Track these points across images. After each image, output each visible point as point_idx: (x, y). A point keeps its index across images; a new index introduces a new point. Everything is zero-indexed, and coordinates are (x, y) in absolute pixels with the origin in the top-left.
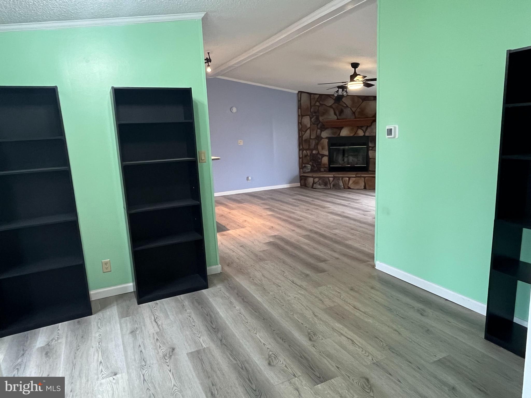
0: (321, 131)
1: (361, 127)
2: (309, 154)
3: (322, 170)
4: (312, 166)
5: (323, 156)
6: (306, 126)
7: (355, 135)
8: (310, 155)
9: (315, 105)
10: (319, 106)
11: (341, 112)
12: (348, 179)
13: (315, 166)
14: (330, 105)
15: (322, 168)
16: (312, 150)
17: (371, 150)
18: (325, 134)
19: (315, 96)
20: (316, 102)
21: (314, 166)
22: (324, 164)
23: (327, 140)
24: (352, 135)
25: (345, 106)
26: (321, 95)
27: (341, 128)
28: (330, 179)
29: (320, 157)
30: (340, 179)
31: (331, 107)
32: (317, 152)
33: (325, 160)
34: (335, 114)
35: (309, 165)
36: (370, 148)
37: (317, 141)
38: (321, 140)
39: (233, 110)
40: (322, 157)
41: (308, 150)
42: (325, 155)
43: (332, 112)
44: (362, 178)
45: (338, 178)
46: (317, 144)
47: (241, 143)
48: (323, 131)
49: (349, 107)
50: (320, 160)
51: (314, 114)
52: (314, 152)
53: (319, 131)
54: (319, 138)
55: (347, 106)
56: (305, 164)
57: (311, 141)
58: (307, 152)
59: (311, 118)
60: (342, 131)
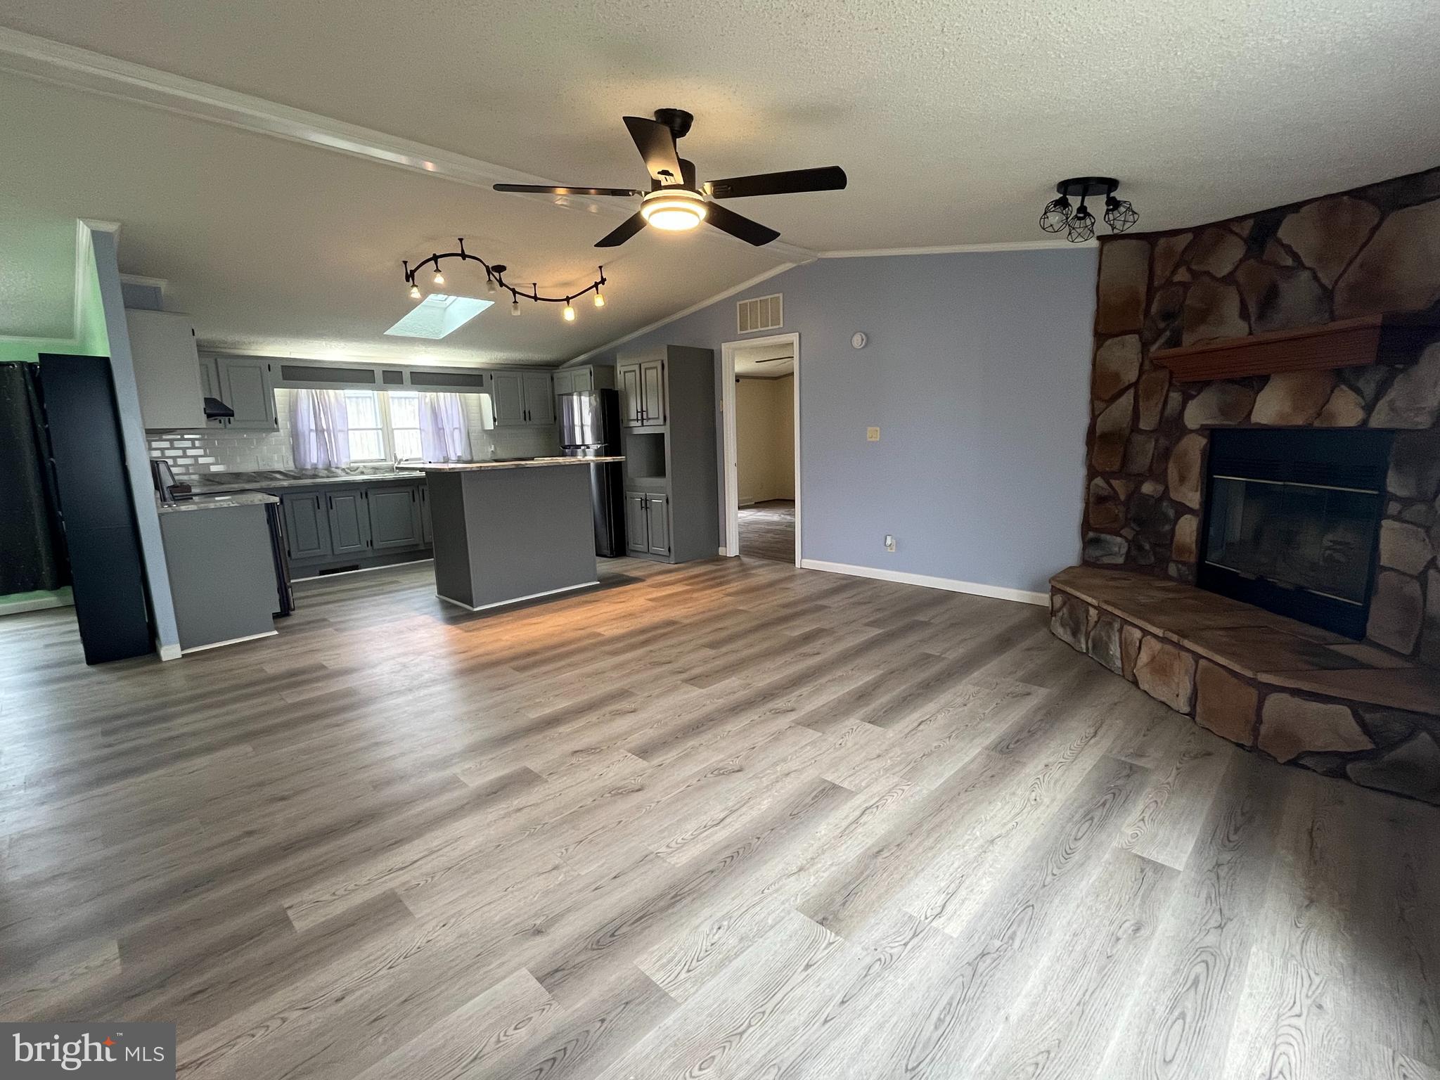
0: (1187, 398)
1: (1340, 376)
2: (1122, 497)
3: (1172, 570)
4: (1134, 544)
5: (1182, 509)
6: (1116, 376)
7: (1317, 424)
8: (1130, 497)
9: (1169, 282)
10: (1185, 286)
11: (1270, 298)
12: (1137, 634)
13: (1147, 547)
14: (1225, 270)
15: (1174, 561)
16: (1140, 478)
18: (1197, 414)
19: (1174, 240)
20: (1174, 272)
21: (1140, 548)
22: (1182, 549)
23: (1203, 441)
24: (1299, 421)
25: (1289, 262)
26: (1198, 231)
27: (1258, 382)
28: (1093, 612)
29: (1171, 513)
30: (1117, 626)
31: (1229, 279)
32: (1161, 488)
33: (1187, 529)
34: (1244, 314)
35: (1119, 540)
37: (1163, 442)
38: (1179, 439)
40: (1179, 515)
41: (1115, 479)
42: (1190, 511)
43: (1231, 307)
44: (1183, 654)
45: (1108, 619)
46: (1164, 455)
47: (873, 434)
48: (1193, 397)
49: (1307, 264)
50: (1167, 527)
51: (1162, 325)
52: (1147, 488)
53: (1175, 397)
54: (1173, 427)
55: (1300, 264)
56: (1096, 530)
57: (1138, 438)
58: (1111, 486)
59: (1145, 346)
60: (1261, 398)
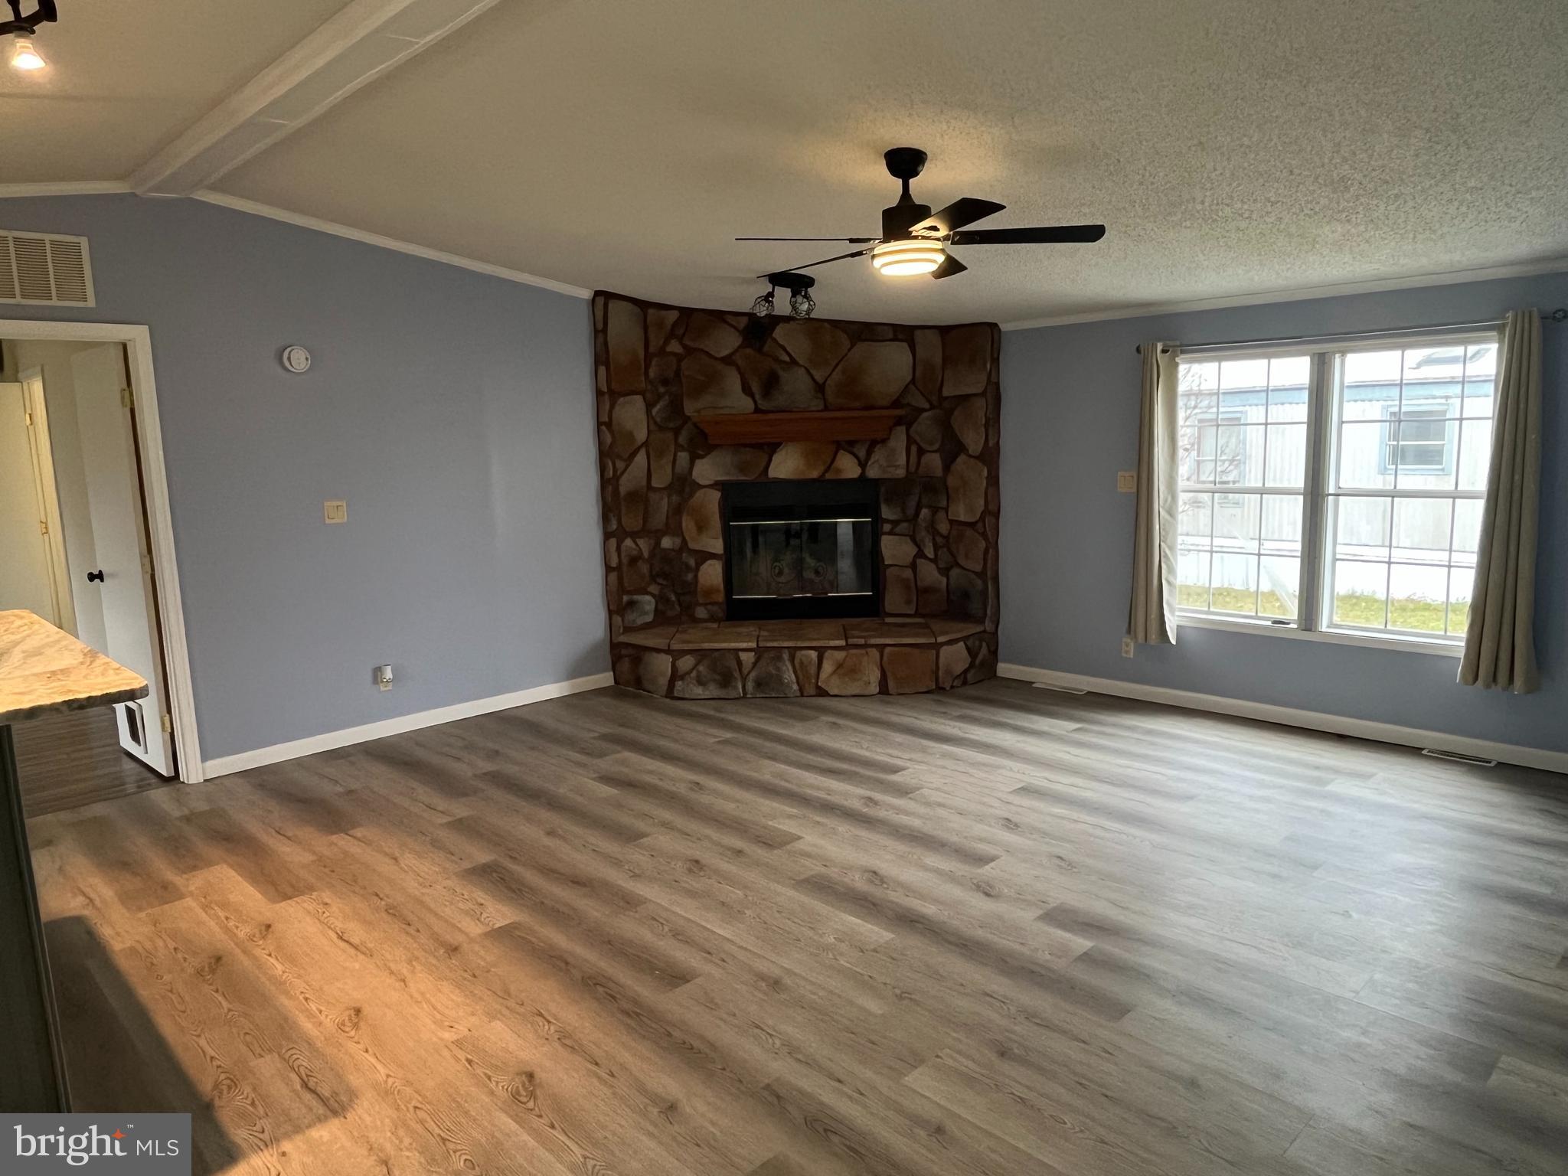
0: (694, 458)
1: (849, 446)
2: (646, 555)
3: (701, 613)
4: (661, 599)
5: (705, 556)
6: (630, 436)
7: (828, 476)
8: (652, 554)
9: (662, 352)
10: (680, 358)
11: (771, 383)
12: (814, 654)
13: (673, 598)
14: (725, 353)
15: (701, 605)
16: (658, 535)
17: (891, 533)
18: (708, 470)
19: (664, 313)
20: (666, 342)
21: (668, 600)
22: (709, 592)
23: (716, 495)
24: (815, 474)
25: (787, 359)
26: (687, 313)
27: (773, 448)
28: (743, 656)
29: (692, 562)
30: (786, 656)
31: (727, 360)
32: (678, 541)
33: (712, 574)
34: (747, 390)
35: (648, 598)
36: (887, 527)
37: (675, 498)
38: (691, 495)
39: (289, 359)
40: (699, 565)
41: (640, 538)
42: (713, 556)
43: (733, 381)
44: (869, 650)
45: (772, 654)
46: (677, 511)
47: (337, 513)
48: (702, 457)
49: (801, 362)
50: (690, 576)
51: (662, 390)
52: (667, 542)
53: (683, 457)
54: (683, 485)
55: (794, 362)
56: (629, 593)
57: (653, 496)
58: (637, 545)
59: (649, 406)
60: (777, 458)
